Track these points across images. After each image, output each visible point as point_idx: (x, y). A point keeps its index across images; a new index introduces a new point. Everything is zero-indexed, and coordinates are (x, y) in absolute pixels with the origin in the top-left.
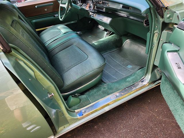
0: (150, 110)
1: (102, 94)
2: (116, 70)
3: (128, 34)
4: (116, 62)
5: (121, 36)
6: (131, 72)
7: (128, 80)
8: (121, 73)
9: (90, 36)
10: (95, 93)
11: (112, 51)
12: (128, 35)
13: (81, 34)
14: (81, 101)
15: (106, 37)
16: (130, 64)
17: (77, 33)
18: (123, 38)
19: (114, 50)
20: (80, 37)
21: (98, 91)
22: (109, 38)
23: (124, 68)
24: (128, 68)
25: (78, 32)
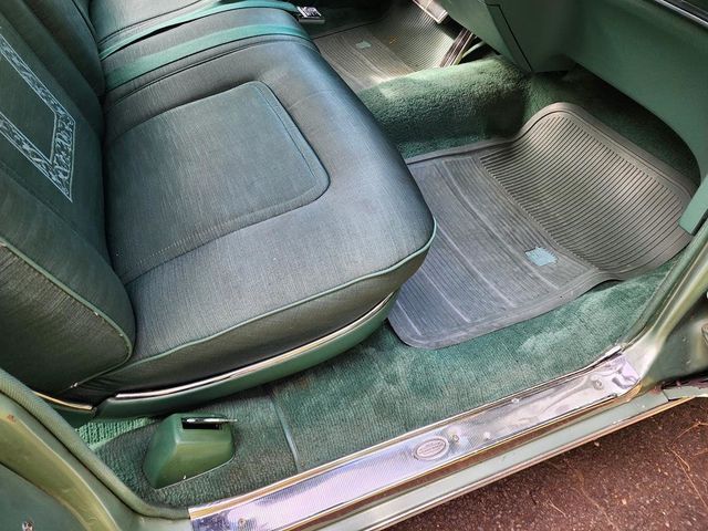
0: (593, 495)
1: (372, 416)
2: (469, 261)
3: (565, 73)
4: (476, 217)
5: (524, 76)
6: (547, 291)
7: (529, 343)
8: (492, 286)
9: (365, 44)
10: (335, 405)
11: (466, 148)
12: (567, 78)
13: (318, 25)
14: (241, 450)
15: (443, 65)
16: (547, 245)
17: (296, 15)
18: (534, 92)
19: (475, 146)
20: (304, 43)
21: (351, 394)
22: (460, 76)
23: (511, 256)
24: (533, 264)
25: (302, 6)
